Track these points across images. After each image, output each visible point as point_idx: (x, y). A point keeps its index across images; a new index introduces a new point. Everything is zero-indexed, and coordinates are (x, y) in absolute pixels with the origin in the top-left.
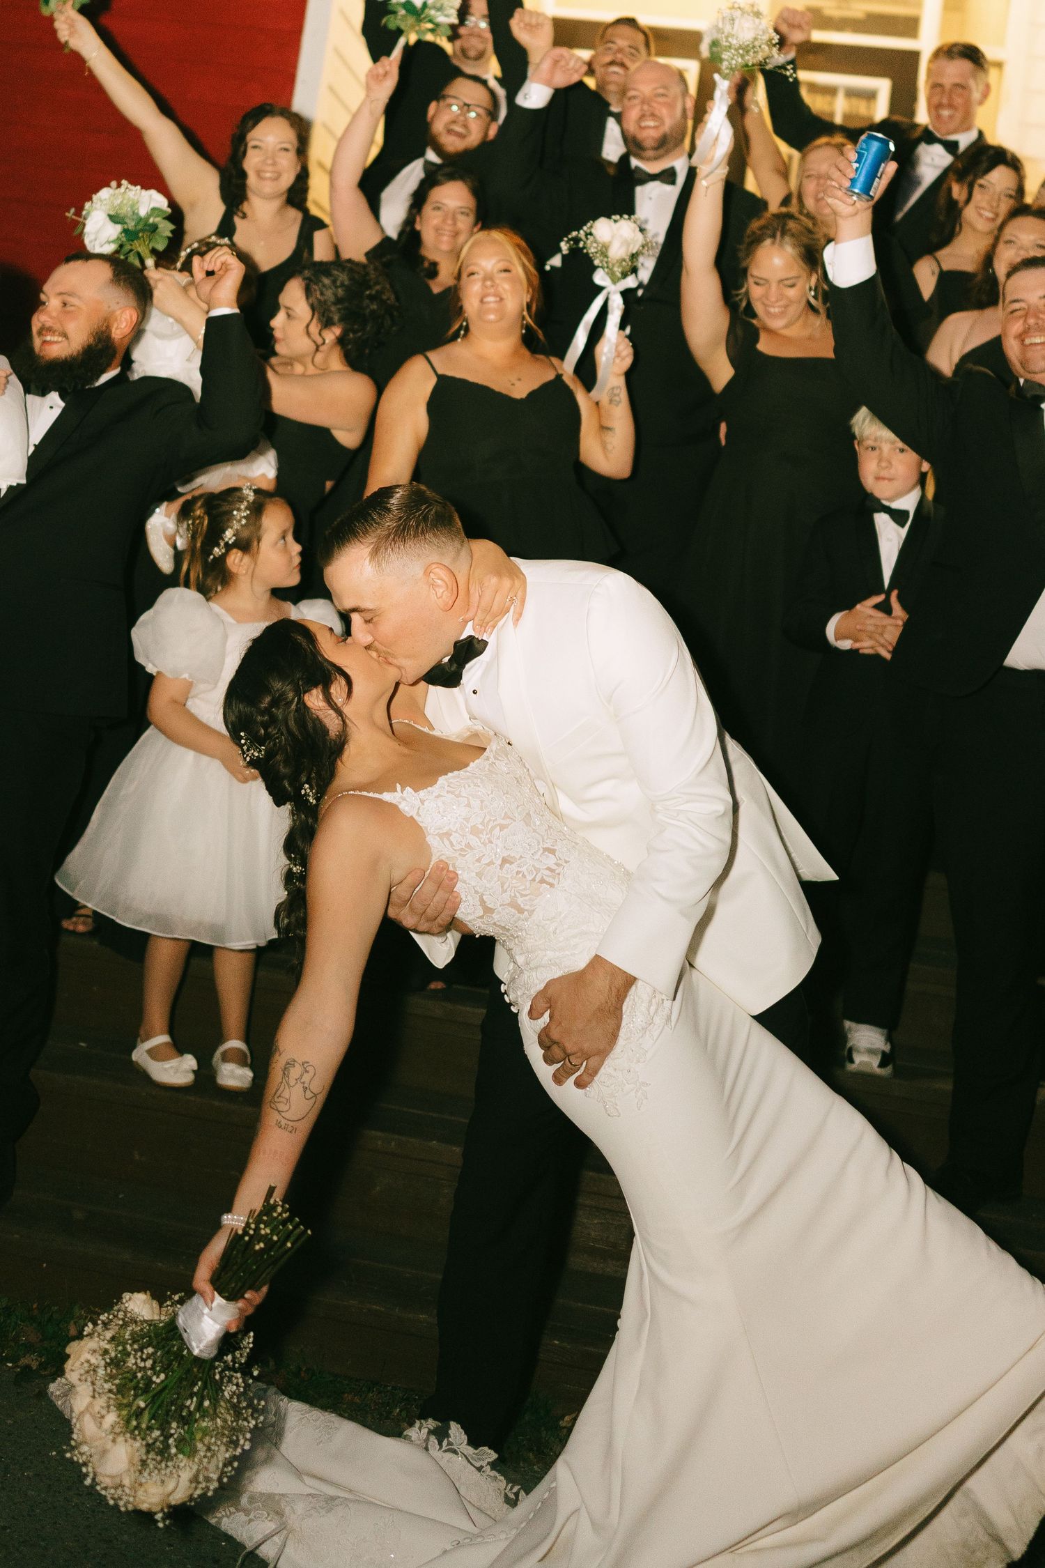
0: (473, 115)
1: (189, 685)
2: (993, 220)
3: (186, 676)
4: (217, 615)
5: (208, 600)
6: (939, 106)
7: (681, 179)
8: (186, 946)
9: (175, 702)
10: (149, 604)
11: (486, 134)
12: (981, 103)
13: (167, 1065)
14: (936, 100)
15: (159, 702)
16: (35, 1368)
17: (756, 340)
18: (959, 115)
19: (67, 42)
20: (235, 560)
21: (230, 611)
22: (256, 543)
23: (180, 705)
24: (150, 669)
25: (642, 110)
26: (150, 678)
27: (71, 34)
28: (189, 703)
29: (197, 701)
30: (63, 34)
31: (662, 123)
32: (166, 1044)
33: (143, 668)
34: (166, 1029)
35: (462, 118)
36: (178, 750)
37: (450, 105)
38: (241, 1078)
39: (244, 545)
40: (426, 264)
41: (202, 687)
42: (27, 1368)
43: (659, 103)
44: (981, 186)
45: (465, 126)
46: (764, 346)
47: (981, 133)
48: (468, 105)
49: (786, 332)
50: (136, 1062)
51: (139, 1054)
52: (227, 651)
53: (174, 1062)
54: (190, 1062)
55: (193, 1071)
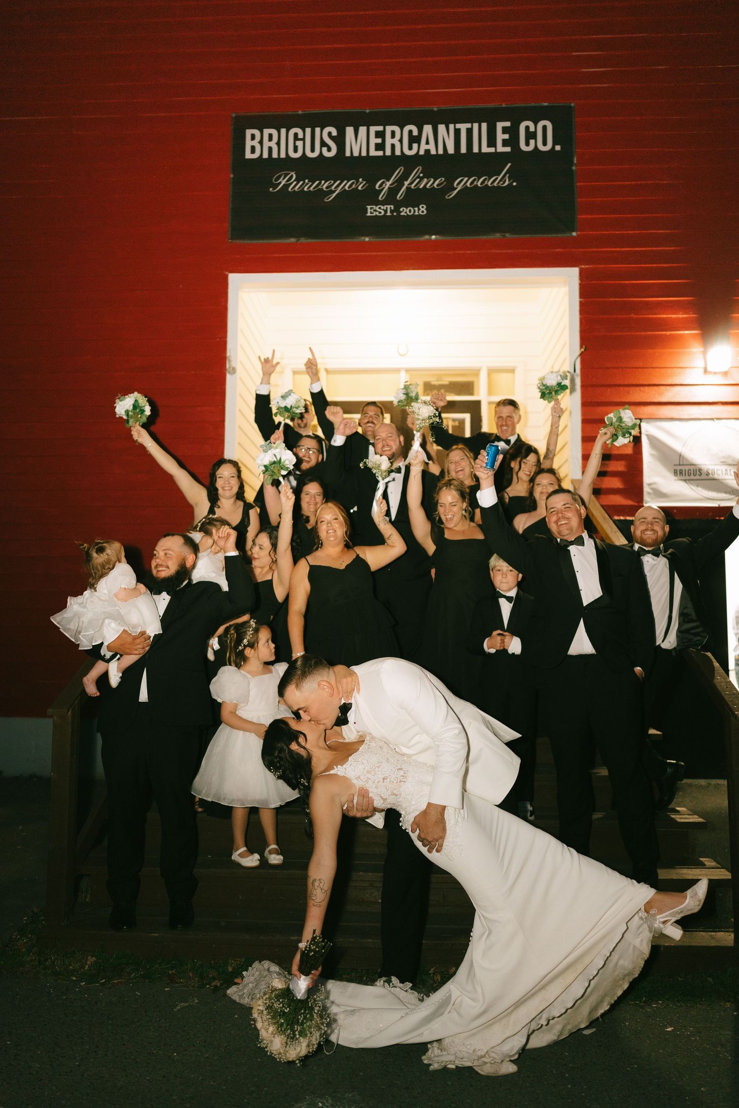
0: (311, 452)
1: (236, 706)
2: (529, 475)
3: (235, 701)
4: (244, 675)
5: (239, 668)
6: (502, 426)
7: (403, 471)
8: (248, 809)
9: (232, 712)
10: (215, 674)
11: (318, 460)
12: (518, 423)
13: (248, 859)
14: (500, 423)
15: (225, 713)
16: (219, 986)
17: (444, 534)
18: (510, 429)
19: (137, 440)
20: (248, 652)
21: (249, 672)
22: (256, 644)
23: (233, 713)
24: (219, 700)
25: (383, 443)
26: (220, 705)
27: (138, 437)
28: (237, 712)
29: (240, 711)
30: (135, 436)
31: (392, 448)
32: (245, 851)
33: (217, 700)
34: (244, 845)
35: (307, 454)
36: (235, 731)
37: (302, 449)
38: (279, 859)
39: (252, 645)
40: (304, 517)
41: (242, 705)
42: (216, 986)
43: (389, 440)
44: (524, 462)
45: (309, 457)
46: (448, 535)
47: (518, 436)
48: (310, 449)
49: (455, 528)
50: (234, 860)
51: (235, 857)
52: (250, 689)
53: (250, 858)
54: (257, 856)
55: (259, 860)
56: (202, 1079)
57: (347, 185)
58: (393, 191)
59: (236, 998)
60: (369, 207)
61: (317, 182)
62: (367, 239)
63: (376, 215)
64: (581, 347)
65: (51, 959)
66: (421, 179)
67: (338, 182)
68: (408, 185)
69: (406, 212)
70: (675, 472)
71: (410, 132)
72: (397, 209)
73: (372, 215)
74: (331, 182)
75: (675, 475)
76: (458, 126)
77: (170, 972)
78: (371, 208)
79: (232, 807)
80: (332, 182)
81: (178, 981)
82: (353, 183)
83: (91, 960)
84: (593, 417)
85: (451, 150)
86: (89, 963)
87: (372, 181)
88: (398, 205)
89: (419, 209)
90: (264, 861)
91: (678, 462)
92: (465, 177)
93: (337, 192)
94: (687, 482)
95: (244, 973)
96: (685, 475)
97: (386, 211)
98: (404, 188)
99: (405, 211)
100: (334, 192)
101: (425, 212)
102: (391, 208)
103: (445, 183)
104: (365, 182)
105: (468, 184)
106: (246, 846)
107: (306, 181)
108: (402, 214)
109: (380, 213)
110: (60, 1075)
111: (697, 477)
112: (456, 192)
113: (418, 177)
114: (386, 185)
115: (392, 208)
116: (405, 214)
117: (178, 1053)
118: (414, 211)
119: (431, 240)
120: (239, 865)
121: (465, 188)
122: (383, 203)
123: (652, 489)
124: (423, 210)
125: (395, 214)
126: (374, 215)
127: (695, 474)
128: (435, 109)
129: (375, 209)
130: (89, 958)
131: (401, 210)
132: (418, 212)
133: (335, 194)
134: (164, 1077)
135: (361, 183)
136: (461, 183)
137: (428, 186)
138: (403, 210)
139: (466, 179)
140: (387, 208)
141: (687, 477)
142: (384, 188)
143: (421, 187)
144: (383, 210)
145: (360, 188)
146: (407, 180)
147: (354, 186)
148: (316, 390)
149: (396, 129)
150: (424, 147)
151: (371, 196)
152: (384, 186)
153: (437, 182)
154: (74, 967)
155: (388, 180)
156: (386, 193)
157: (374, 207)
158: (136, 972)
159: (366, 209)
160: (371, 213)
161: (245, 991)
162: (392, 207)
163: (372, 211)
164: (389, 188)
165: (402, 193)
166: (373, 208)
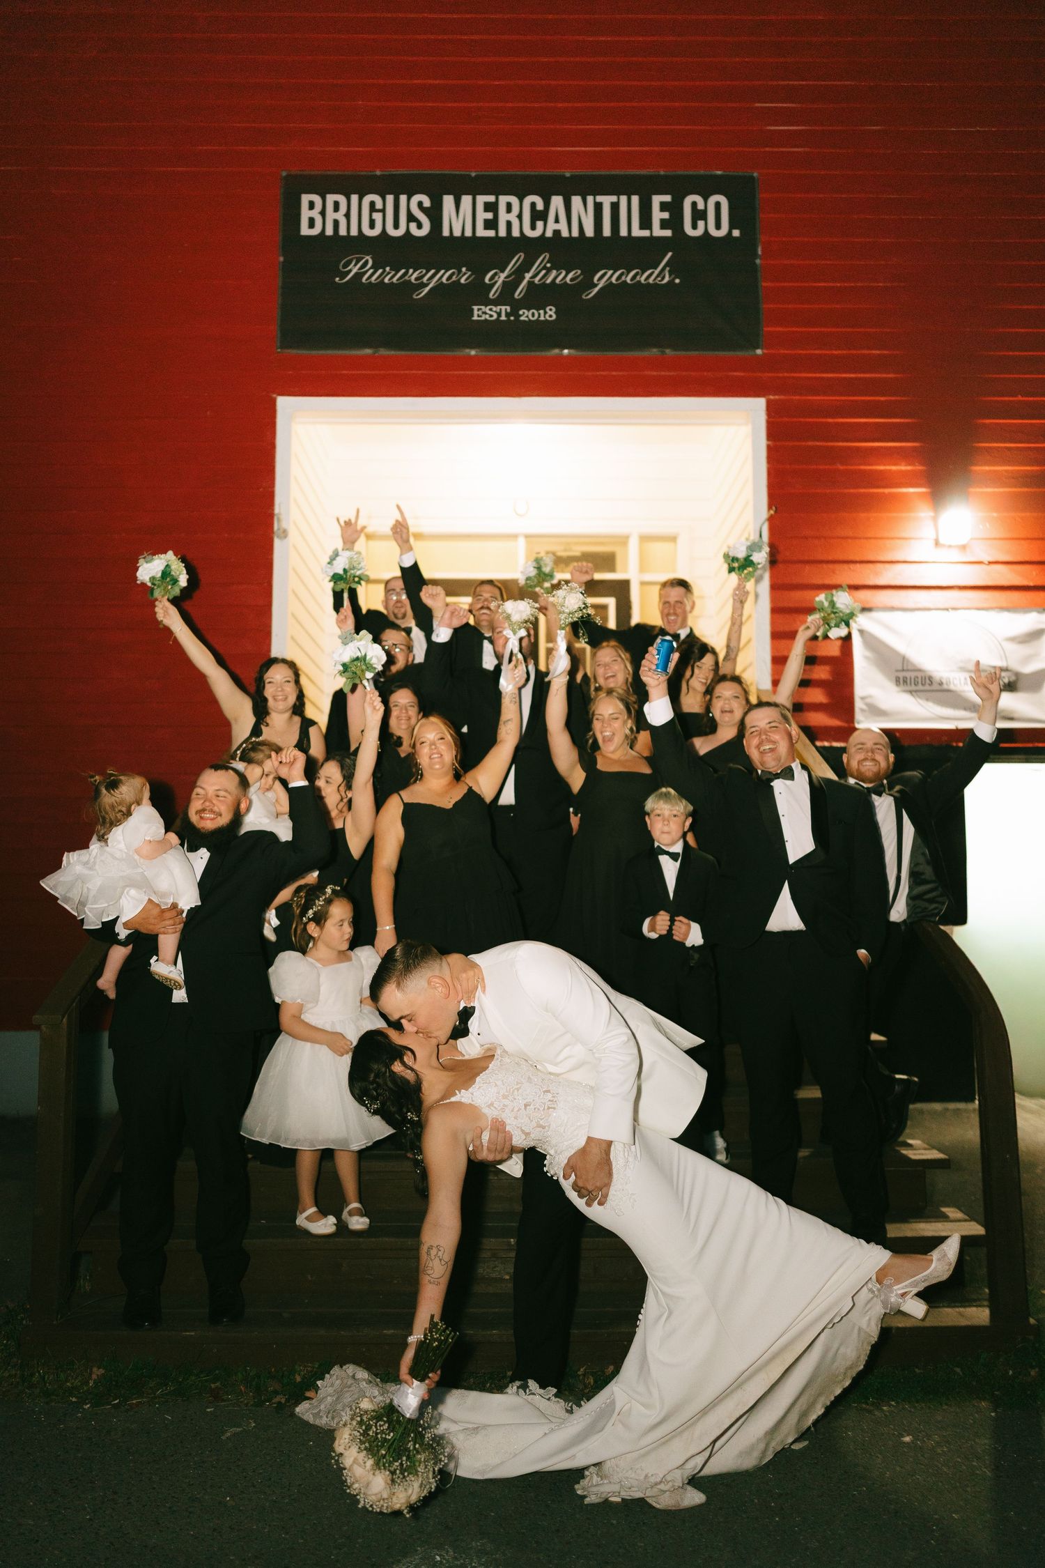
0: (398, 650)
1: (301, 1007)
3: (299, 1001)
4: (312, 964)
5: (305, 955)
6: (668, 615)
8: (319, 1152)
9: (294, 1017)
11: (407, 661)
12: (691, 612)
13: (320, 1223)
14: (665, 612)
15: (286, 1018)
16: (283, 1402)
17: (598, 763)
18: (679, 619)
19: (162, 621)
20: (313, 929)
21: (318, 960)
23: (296, 1017)
24: (278, 1000)
27: (164, 617)
28: (302, 1016)
29: (307, 1014)
30: (160, 616)
32: (315, 1212)
33: (276, 1000)
34: (313, 1204)
36: (300, 1043)
38: (363, 1223)
39: (319, 921)
40: (395, 738)
41: (309, 1006)
42: (279, 1403)
44: (697, 666)
46: (603, 766)
47: (691, 629)
48: (396, 645)
49: (612, 756)
50: (299, 1226)
51: (301, 1221)
52: (321, 983)
53: (323, 1221)
54: (332, 1220)
55: (335, 1224)
56: (269, 1532)
57: (444, 276)
58: (510, 287)
59: (309, 1417)
60: (475, 308)
61: (403, 271)
62: (473, 353)
63: (486, 320)
64: (770, 508)
65: (39, 1372)
66: (549, 271)
67: (433, 271)
68: (531, 278)
69: (527, 317)
70: (897, 681)
71: (533, 205)
72: (514, 312)
73: (480, 318)
74: (422, 272)
75: (897, 685)
76: (599, 199)
77: (213, 1386)
78: (479, 310)
79: (296, 1150)
80: (424, 271)
81: (225, 1397)
82: (453, 274)
83: (97, 1372)
84: (786, 605)
85: (589, 232)
86: (94, 1377)
87: (479, 272)
88: (516, 306)
89: (545, 313)
90: (342, 1226)
91: (901, 665)
92: (609, 270)
93: (431, 286)
94: (913, 693)
95: (319, 1383)
96: (911, 684)
97: (499, 314)
98: (525, 283)
99: (526, 315)
100: (426, 285)
101: (554, 317)
102: (506, 309)
103: (582, 277)
104: (469, 273)
105: (613, 280)
106: (317, 1206)
107: (388, 269)
108: (522, 318)
109: (491, 316)
110: (65, 1534)
111: (927, 687)
112: (596, 290)
113: (545, 268)
114: (499, 277)
115: (509, 310)
116: (526, 319)
117: (232, 1497)
118: (539, 314)
119: (562, 357)
120: (307, 1233)
121: (609, 286)
122: (496, 302)
123: (867, 705)
124: (550, 313)
125: (512, 318)
126: (483, 318)
127: (923, 683)
128: (568, 175)
129: (484, 310)
130: (95, 1369)
131: (521, 312)
132: (545, 317)
133: (427, 289)
134: (214, 1530)
135: (465, 274)
136: (604, 278)
137: (558, 281)
138: (524, 313)
139: (610, 272)
140: (501, 309)
141: (913, 687)
142: (496, 282)
143: (549, 281)
144: (496, 312)
145: (463, 281)
146: (528, 272)
147: (454, 278)
148: (408, 563)
149: (514, 200)
150: (551, 226)
151: (479, 293)
152: (496, 278)
153: (570, 276)
154: (72, 1384)
155: (503, 271)
156: (500, 288)
157: (483, 307)
158: (164, 1388)
159: (473, 310)
160: (479, 316)
161: (322, 1407)
162: (508, 308)
163: (480, 313)
164: (503, 281)
165: (523, 289)
166: (481, 309)
